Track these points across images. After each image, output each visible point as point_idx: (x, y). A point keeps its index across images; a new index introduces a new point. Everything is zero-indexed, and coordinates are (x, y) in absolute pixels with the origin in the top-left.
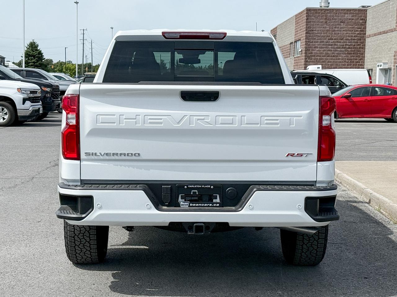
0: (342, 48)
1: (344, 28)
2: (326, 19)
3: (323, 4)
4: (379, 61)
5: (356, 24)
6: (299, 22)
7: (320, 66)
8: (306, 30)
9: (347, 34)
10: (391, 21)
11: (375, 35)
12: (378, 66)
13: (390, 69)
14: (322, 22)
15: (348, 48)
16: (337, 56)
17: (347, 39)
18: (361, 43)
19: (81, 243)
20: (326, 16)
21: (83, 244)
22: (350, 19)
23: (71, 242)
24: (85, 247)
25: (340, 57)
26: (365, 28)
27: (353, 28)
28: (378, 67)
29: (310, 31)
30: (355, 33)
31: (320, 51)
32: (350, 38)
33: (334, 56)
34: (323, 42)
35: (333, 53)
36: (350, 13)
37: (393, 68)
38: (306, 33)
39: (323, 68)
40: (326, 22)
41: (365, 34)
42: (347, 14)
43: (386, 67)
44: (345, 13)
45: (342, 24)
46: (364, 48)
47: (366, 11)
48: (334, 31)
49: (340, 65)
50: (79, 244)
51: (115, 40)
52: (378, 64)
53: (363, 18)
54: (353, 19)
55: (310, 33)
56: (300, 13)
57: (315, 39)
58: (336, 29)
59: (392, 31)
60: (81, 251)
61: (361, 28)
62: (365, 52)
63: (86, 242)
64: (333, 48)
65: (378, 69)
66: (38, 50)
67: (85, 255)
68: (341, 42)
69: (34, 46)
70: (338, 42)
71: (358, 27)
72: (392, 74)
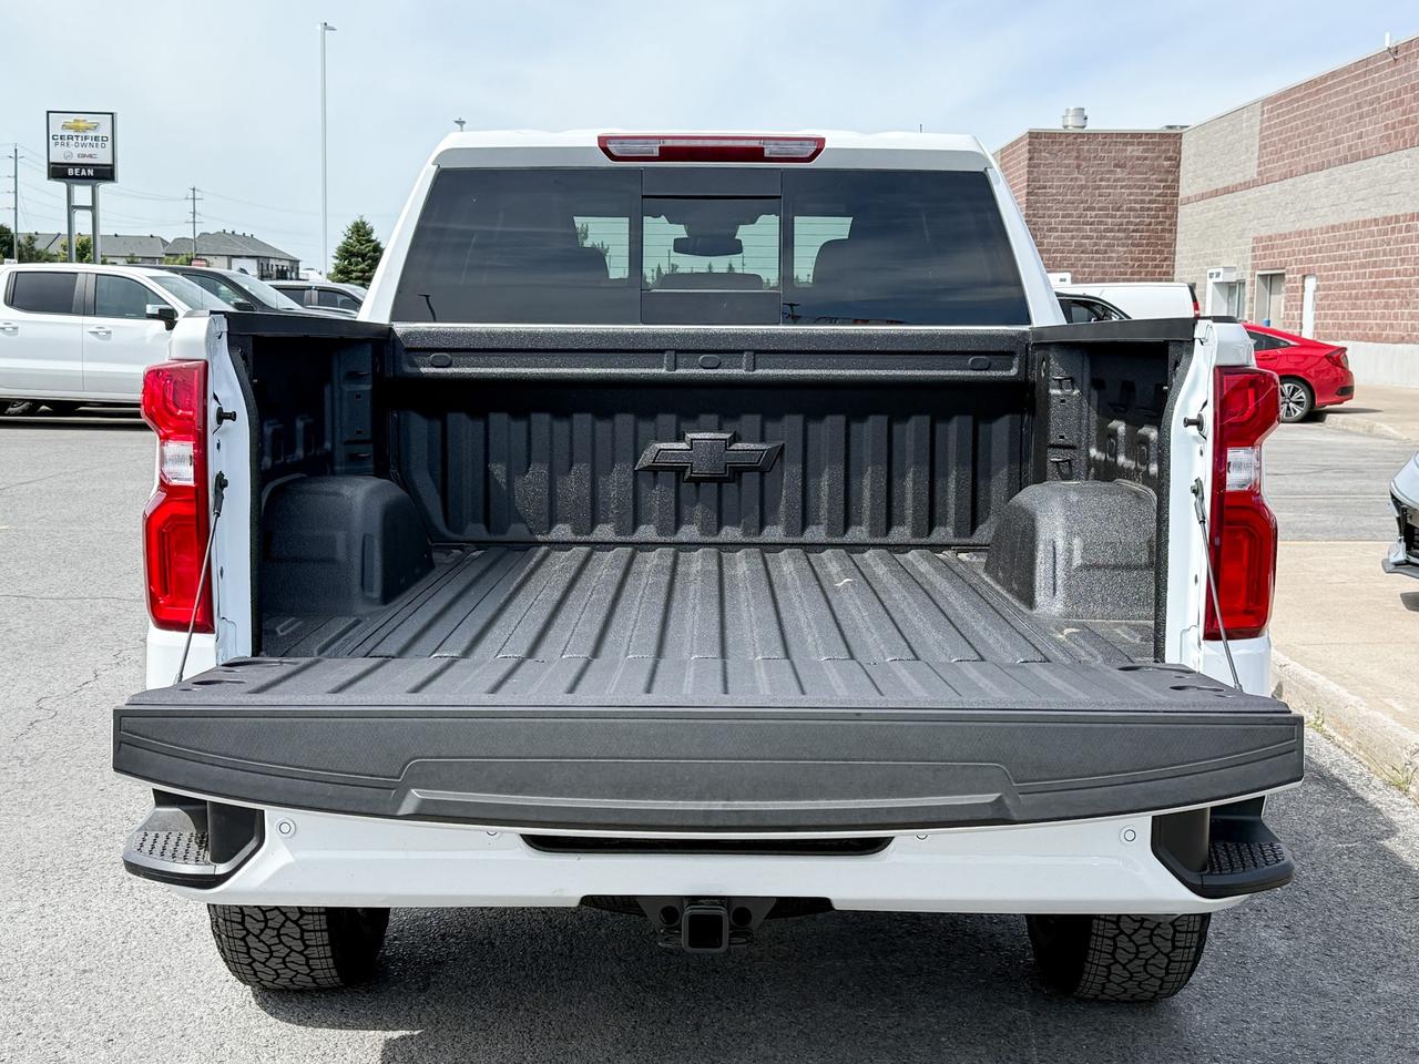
0: (1119, 231)
1: (1124, 180)
2: (1077, 158)
3: (1071, 121)
4: (1213, 264)
5: (1153, 170)
6: (1011, 167)
7: (1068, 276)
8: (1028, 186)
9: (1130, 194)
10: (1245, 163)
11: (1203, 197)
12: (1211, 275)
13: (1242, 283)
14: (1068, 166)
15: (1134, 231)
16: (1106, 252)
17: (1130, 209)
18: (1167, 218)
19: (266, 927)
20: (1078, 151)
21: (274, 929)
22: (1138, 159)
23: (228, 924)
24: (284, 938)
25: (1114, 255)
26: (1177, 180)
27: (1146, 180)
28: (1211, 277)
29: (1039, 189)
30: (1152, 194)
31: (1062, 238)
32: (1138, 206)
33: (1097, 252)
34: (1070, 216)
35: (1096, 244)
36: (1139, 144)
37: (1248, 280)
38: (1028, 194)
39: (1074, 281)
40: (1078, 167)
41: (1177, 195)
42: (1132, 144)
43: (1232, 277)
44: (1126, 144)
45: (1119, 170)
46: (1173, 230)
47: (1181, 138)
48: (1099, 187)
49: (1112, 274)
50: (262, 931)
51: (433, 164)
52: (1210, 271)
53: (1171, 154)
54: (1146, 159)
55: (1036, 194)
56: (1012, 145)
57: (1049, 208)
58: (1103, 183)
59: (1246, 186)
60: (271, 952)
61: (1166, 181)
62: (1175, 240)
63: (285, 922)
64: (1096, 231)
65: (1210, 282)
66: (373, 241)
67: (287, 967)
68: (1113, 217)
69: (362, 231)
70: (1107, 216)
71: (1159, 177)
72: (1248, 296)
